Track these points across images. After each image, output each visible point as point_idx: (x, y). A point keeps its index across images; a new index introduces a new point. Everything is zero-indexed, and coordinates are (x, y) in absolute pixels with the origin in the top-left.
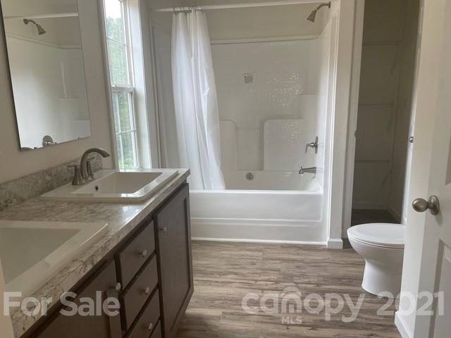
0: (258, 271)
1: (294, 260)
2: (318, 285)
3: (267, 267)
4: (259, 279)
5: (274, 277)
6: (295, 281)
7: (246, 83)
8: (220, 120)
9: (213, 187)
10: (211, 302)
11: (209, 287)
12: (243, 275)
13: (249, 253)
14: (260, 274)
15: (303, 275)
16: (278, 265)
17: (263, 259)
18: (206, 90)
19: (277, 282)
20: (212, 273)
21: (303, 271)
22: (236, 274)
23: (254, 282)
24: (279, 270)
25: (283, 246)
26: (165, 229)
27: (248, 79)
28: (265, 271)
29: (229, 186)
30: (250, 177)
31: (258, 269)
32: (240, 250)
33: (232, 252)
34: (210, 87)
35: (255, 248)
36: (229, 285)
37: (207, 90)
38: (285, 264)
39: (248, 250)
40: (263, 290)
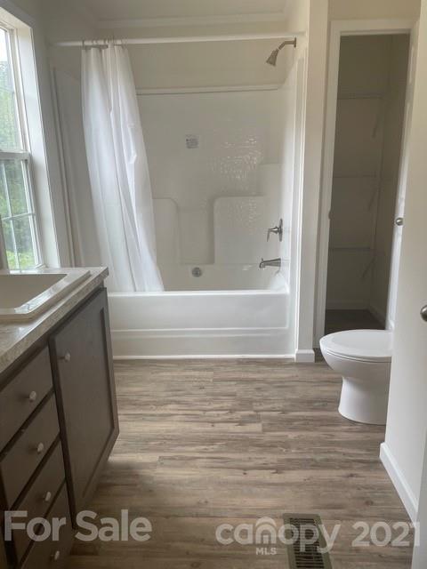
0: (208, 397)
1: (254, 380)
2: (284, 411)
3: (218, 391)
4: (209, 407)
5: (228, 404)
6: (255, 408)
7: (189, 147)
8: (154, 198)
9: (147, 288)
10: (145, 443)
11: (143, 424)
12: (187, 403)
13: (196, 373)
14: (209, 401)
15: (265, 400)
16: (233, 388)
17: (215, 380)
18: (132, 157)
19: (231, 411)
20: (147, 404)
21: (266, 394)
22: (178, 403)
23: (201, 413)
24: (233, 395)
25: (240, 362)
26: (68, 356)
27: (192, 143)
28: (216, 397)
29: (168, 286)
30: (197, 273)
31: (207, 394)
32: (185, 370)
33: (175, 374)
34: (137, 152)
35: (204, 366)
36: (169, 418)
37: (134, 157)
38: (242, 386)
39: (194, 370)
40: (213, 423)
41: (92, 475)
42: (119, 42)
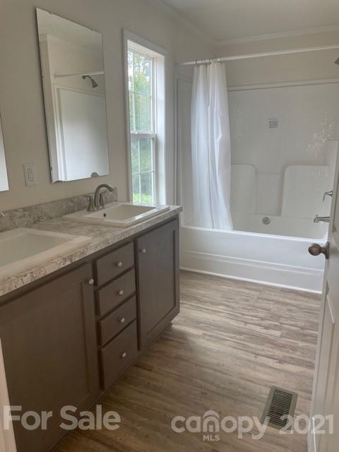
0: (249, 308)
1: (287, 304)
2: (302, 328)
3: (257, 305)
4: (247, 313)
5: (262, 315)
6: (281, 321)
7: (270, 127)
9: (221, 227)
10: (197, 323)
11: (200, 312)
12: (233, 308)
13: (247, 291)
14: (249, 310)
15: (292, 318)
16: (271, 306)
17: (258, 298)
19: (262, 319)
20: (206, 302)
21: (294, 314)
22: (227, 306)
23: (240, 315)
24: (269, 310)
25: (283, 290)
26: (144, 251)
27: (273, 124)
28: (254, 308)
29: (235, 228)
30: (266, 221)
31: (250, 305)
32: (239, 287)
33: (231, 288)
34: (223, 133)
35: (254, 287)
36: (217, 313)
37: (220, 136)
38: (277, 306)
39: (247, 289)
40: (246, 323)
41: (156, 325)
42: (219, 60)
